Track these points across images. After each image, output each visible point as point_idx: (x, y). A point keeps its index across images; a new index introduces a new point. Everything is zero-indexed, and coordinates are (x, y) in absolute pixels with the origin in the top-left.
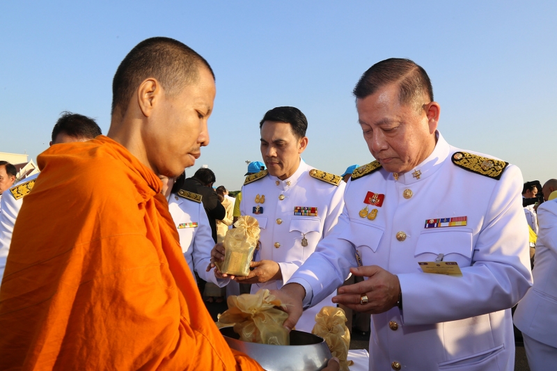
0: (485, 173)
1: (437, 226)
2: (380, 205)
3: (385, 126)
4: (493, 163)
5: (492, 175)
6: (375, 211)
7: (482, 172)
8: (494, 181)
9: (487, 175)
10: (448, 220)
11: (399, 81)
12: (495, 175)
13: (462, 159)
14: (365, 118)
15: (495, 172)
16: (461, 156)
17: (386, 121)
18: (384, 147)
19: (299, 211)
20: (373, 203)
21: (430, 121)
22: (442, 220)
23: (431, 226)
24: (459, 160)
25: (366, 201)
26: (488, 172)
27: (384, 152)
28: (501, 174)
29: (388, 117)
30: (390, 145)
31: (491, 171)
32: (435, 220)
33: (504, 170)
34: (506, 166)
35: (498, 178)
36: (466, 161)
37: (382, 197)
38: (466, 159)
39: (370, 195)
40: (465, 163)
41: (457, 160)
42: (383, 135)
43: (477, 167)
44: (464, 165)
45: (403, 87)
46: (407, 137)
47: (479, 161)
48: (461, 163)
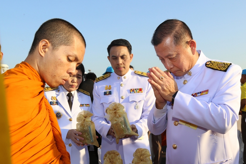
0: (219, 69)
1: (196, 96)
3: (170, 57)
4: (224, 64)
5: (223, 70)
7: (218, 69)
10: (200, 92)
11: (173, 34)
12: (224, 70)
13: (210, 64)
14: (159, 54)
15: (224, 68)
16: (210, 62)
17: (170, 55)
18: (172, 67)
19: (132, 91)
21: (192, 49)
22: (198, 93)
24: (208, 65)
26: (221, 69)
27: (172, 69)
28: (227, 69)
29: (170, 53)
30: (174, 66)
31: (222, 68)
32: (195, 94)
33: (228, 67)
34: (230, 65)
35: (225, 71)
36: (212, 65)
38: (212, 63)
40: (211, 66)
41: (207, 65)
42: (170, 61)
43: (217, 67)
44: (211, 67)
45: (175, 37)
46: (181, 60)
47: (218, 64)
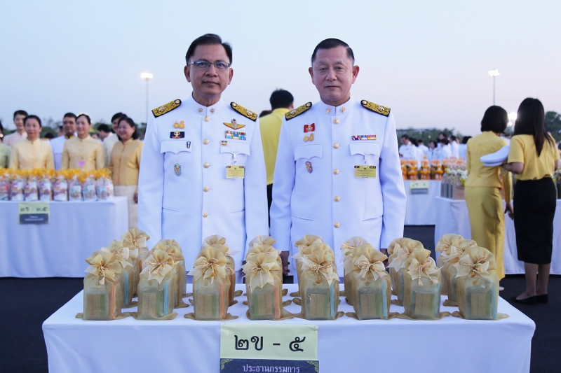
1: (360, 139)
2: (313, 130)
4: (384, 108)
5: (385, 114)
6: (312, 135)
7: (379, 112)
8: (385, 118)
9: (382, 114)
10: (366, 136)
16: (366, 102)
20: (309, 131)
22: (362, 136)
23: (357, 139)
25: (305, 131)
26: (383, 112)
28: (389, 113)
32: (358, 136)
33: (389, 111)
35: (387, 116)
37: (313, 125)
38: (369, 104)
39: (306, 127)
41: (364, 104)
43: (376, 109)
48: (367, 106)
